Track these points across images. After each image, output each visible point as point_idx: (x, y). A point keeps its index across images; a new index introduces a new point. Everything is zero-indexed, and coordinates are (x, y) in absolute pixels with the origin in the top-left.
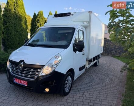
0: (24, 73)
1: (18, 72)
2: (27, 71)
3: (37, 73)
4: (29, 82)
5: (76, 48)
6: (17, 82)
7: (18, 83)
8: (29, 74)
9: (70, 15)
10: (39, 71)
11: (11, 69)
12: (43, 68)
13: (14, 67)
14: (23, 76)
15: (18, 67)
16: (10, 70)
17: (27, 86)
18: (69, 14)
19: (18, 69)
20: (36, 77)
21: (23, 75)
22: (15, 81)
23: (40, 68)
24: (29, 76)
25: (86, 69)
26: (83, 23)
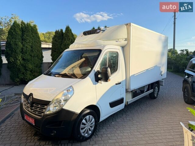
0: (33, 109)
1: (29, 107)
2: (35, 106)
3: (44, 111)
4: (36, 120)
7: (27, 120)
8: (37, 111)
9: (100, 32)
10: (46, 108)
11: (24, 103)
12: (49, 104)
14: (32, 113)
17: (34, 125)
19: (28, 103)
20: (42, 114)
22: (25, 118)
23: (46, 105)
25: (127, 103)
26: (116, 41)
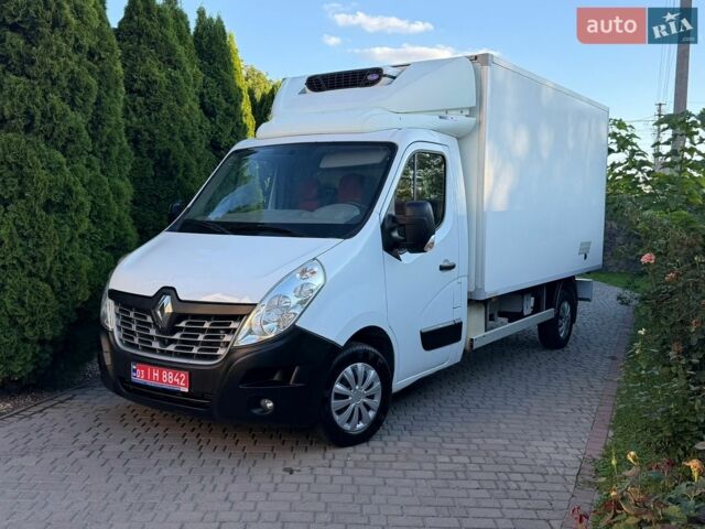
0: (174, 341)
1: (152, 337)
2: (187, 329)
3: (227, 338)
4: (195, 376)
5: (395, 234)
6: (146, 377)
7: (150, 383)
8: (197, 343)
9: (378, 80)
10: (235, 329)
11: (119, 328)
12: (249, 314)
13: (130, 319)
14: (170, 353)
15: (149, 319)
16: (112, 332)
17: (187, 390)
18: (375, 77)
19: (149, 324)
20: (222, 352)
21: (171, 348)
22: (139, 375)
23: (239, 318)
24: (195, 350)
25: (472, 346)
26: (441, 117)
